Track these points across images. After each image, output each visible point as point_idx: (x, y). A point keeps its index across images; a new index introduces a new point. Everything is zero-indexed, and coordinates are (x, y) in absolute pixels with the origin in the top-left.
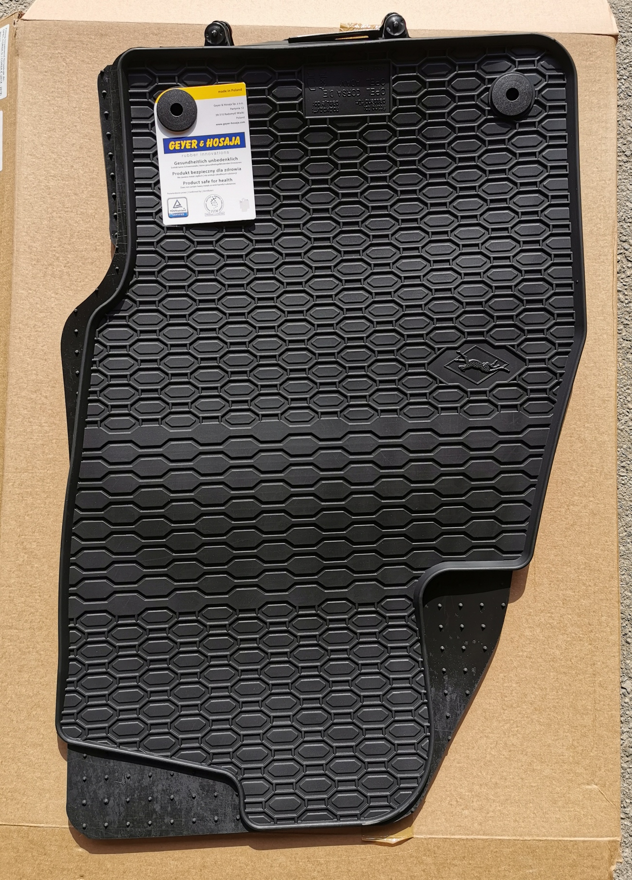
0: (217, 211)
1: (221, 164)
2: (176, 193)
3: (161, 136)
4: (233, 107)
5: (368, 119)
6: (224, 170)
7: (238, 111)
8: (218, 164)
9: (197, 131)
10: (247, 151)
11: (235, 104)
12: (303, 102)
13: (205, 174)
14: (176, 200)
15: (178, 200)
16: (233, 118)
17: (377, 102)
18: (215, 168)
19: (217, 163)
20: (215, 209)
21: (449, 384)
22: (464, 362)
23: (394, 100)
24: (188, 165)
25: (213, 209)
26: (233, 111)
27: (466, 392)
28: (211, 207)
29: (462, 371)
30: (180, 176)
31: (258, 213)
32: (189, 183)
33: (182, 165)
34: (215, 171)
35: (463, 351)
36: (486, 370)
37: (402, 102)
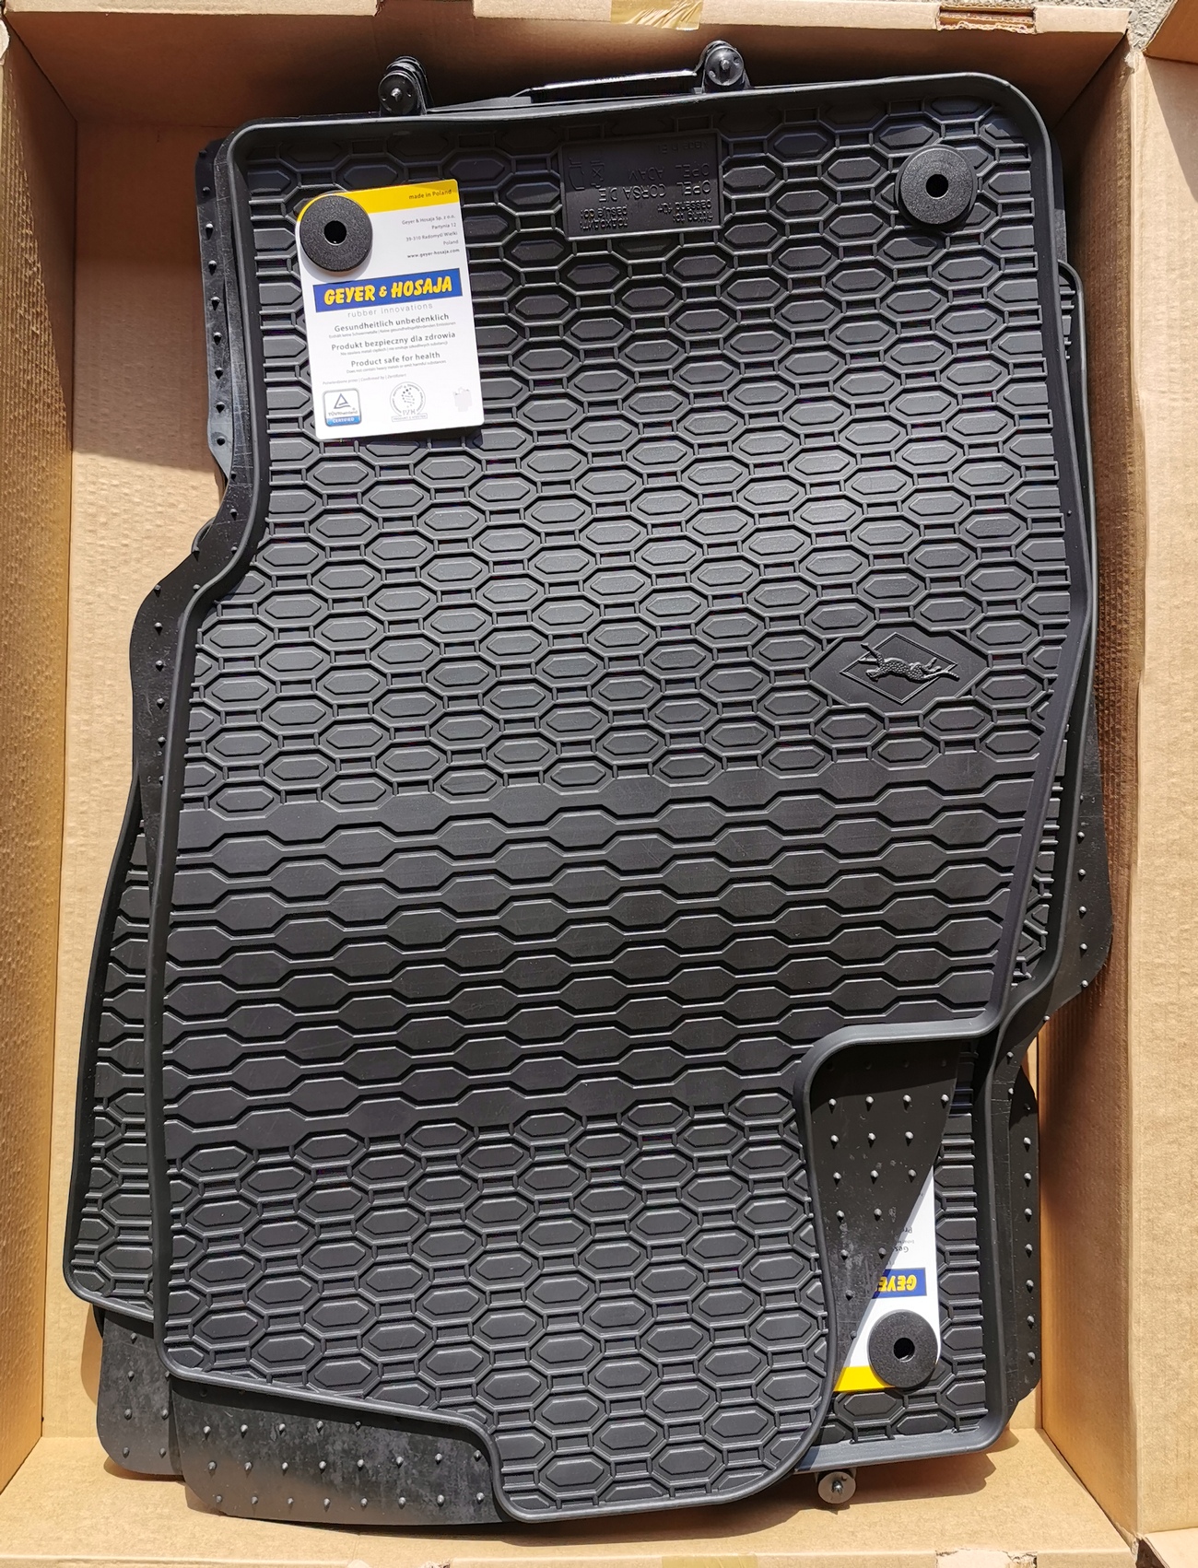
0: (413, 412)
1: (418, 327)
2: (338, 382)
3: (309, 279)
4: (436, 223)
5: (682, 237)
6: (424, 338)
7: (445, 230)
8: (413, 328)
9: (373, 269)
10: (464, 304)
11: (440, 219)
12: (564, 212)
13: (391, 346)
14: (338, 394)
15: (343, 393)
16: (437, 244)
17: (696, 207)
18: (408, 334)
19: (411, 325)
20: (410, 408)
21: (851, 705)
22: (876, 664)
23: (728, 201)
24: (360, 331)
25: (407, 409)
26: (438, 231)
27: (881, 719)
28: (402, 406)
29: (873, 679)
30: (345, 351)
31: (487, 411)
32: (362, 364)
33: (349, 332)
34: (409, 341)
35: (874, 642)
36: (916, 677)
37: (742, 204)
